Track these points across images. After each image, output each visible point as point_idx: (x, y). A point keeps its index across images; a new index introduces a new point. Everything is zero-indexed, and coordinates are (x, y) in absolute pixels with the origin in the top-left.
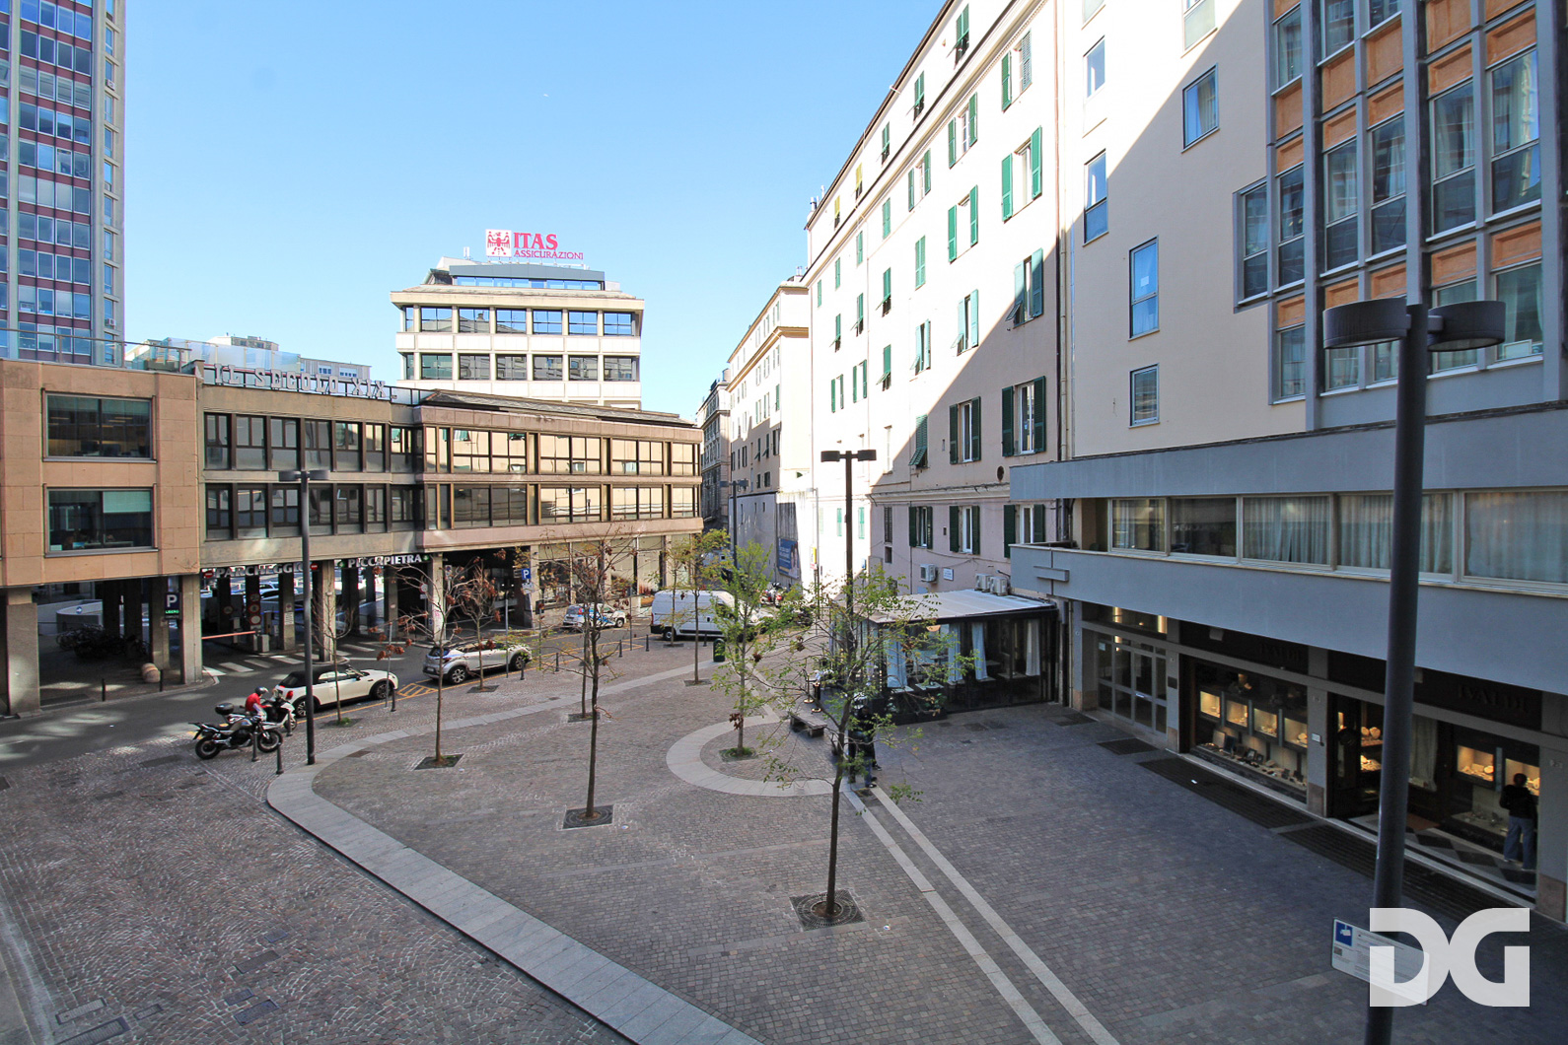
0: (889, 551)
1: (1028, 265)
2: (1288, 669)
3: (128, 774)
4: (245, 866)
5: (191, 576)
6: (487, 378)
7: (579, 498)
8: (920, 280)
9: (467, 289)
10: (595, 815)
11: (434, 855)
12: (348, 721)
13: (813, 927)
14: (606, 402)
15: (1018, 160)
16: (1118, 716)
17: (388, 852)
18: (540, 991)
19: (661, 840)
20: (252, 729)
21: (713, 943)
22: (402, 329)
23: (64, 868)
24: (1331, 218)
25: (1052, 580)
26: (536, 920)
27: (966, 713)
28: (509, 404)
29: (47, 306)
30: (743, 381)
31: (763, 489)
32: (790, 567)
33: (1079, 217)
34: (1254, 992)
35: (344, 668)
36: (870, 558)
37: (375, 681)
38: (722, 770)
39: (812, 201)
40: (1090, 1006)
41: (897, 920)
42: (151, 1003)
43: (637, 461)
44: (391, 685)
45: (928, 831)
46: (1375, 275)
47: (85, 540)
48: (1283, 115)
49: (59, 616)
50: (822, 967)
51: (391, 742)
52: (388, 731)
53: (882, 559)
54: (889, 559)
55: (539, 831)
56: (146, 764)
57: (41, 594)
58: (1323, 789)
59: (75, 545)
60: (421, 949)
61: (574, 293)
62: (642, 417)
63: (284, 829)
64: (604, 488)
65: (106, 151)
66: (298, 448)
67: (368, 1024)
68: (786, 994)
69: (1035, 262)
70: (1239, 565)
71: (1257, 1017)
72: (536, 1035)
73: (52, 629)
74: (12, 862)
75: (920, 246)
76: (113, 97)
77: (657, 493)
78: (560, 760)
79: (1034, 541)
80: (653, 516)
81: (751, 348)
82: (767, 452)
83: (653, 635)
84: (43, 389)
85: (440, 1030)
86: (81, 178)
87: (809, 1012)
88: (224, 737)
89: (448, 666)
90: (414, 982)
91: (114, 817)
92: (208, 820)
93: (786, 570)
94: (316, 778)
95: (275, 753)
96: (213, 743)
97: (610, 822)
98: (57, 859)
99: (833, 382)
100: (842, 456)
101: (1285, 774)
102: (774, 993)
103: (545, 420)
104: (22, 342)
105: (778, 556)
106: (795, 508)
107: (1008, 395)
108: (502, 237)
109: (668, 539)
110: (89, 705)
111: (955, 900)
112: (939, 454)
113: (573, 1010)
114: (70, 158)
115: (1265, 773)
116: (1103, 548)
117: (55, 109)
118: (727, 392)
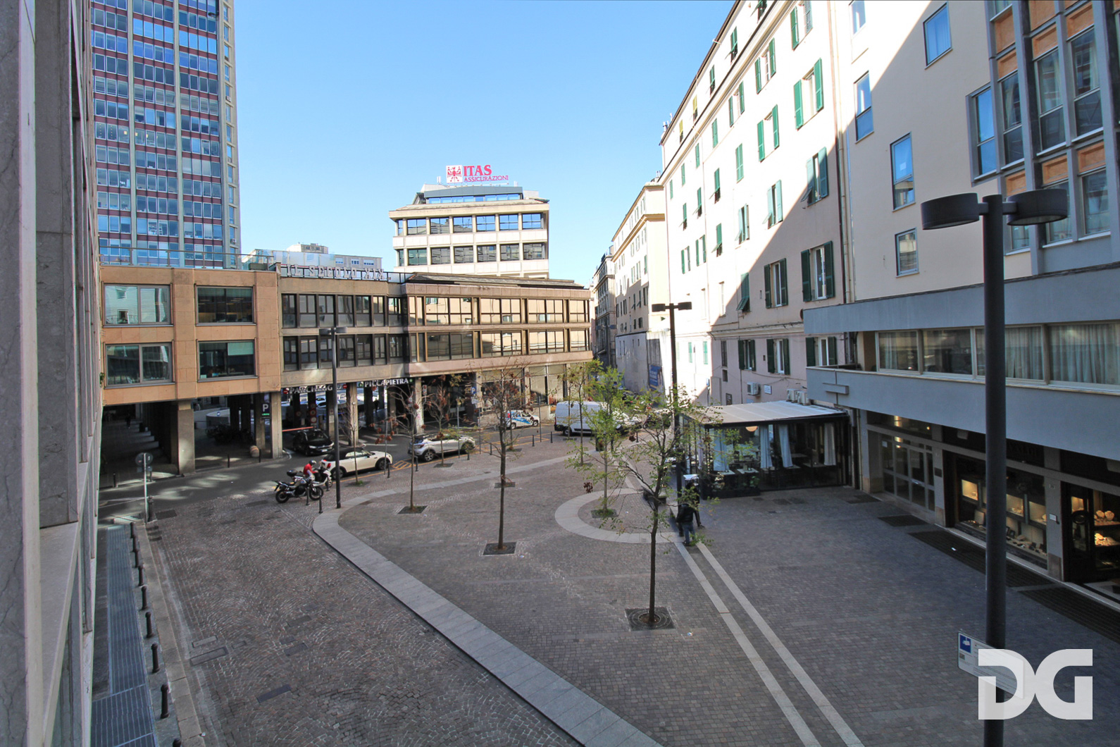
0: (725, 372)
1: (816, 160)
2: (1028, 462)
3: (239, 510)
4: (298, 566)
5: (276, 393)
6: (449, 262)
7: (507, 339)
8: (740, 175)
9: (434, 206)
10: (504, 547)
11: (404, 566)
12: (362, 482)
13: (638, 629)
14: (525, 274)
15: (805, 84)
16: (898, 497)
17: (377, 563)
18: (457, 652)
19: (544, 566)
20: (306, 485)
21: (569, 633)
22: (396, 235)
23: (202, 562)
24: (1043, 111)
25: (837, 394)
26: (460, 609)
27: (776, 492)
28: (460, 279)
29: (199, 233)
30: (622, 254)
31: (638, 329)
32: (657, 385)
33: (852, 122)
34: (968, 704)
35: (360, 450)
36: (712, 378)
37: (379, 458)
38: (591, 523)
39: (664, 124)
40: (832, 701)
41: (698, 630)
42: (241, 640)
43: (546, 314)
44: (388, 460)
45: (732, 572)
46: (1081, 151)
47: (219, 372)
48: (1000, 35)
49: (208, 417)
50: (640, 655)
51: (386, 496)
52: (384, 489)
53: (720, 379)
54: (726, 379)
55: (468, 555)
56: (249, 505)
57: (198, 404)
58: (1060, 559)
59: (213, 375)
60: (391, 621)
61: (503, 203)
62: (548, 283)
63: (320, 546)
64: (524, 332)
65: (228, 138)
66: (335, 313)
67: (356, 661)
68: (613, 669)
69: (821, 157)
70: (974, 381)
71: (966, 722)
72: (452, 678)
73: (203, 426)
74: (176, 558)
75: (739, 151)
76: (230, 106)
77: (560, 335)
78: (486, 512)
79: (830, 364)
80: (558, 350)
81: (627, 230)
82: (640, 303)
83: (556, 432)
84: (195, 284)
85: (396, 669)
86: (214, 156)
87: (626, 682)
88: (291, 490)
89: (422, 450)
90: (385, 640)
91: (230, 534)
92: (280, 538)
93: (655, 387)
94: (341, 516)
95: (318, 502)
96: (285, 493)
97: (513, 552)
98: (199, 557)
99: (683, 252)
100: (667, 307)
101: (1033, 546)
102: (605, 668)
103: (484, 289)
104: (186, 255)
105: (649, 378)
106: (659, 342)
107: (805, 256)
108: (456, 170)
109: (568, 366)
110: (221, 470)
111: (743, 620)
112: (757, 302)
113: (475, 665)
114: (209, 145)
115: (1015, 545)
116: (874, 369)
117: (200, 117)
118: (612, 262)
